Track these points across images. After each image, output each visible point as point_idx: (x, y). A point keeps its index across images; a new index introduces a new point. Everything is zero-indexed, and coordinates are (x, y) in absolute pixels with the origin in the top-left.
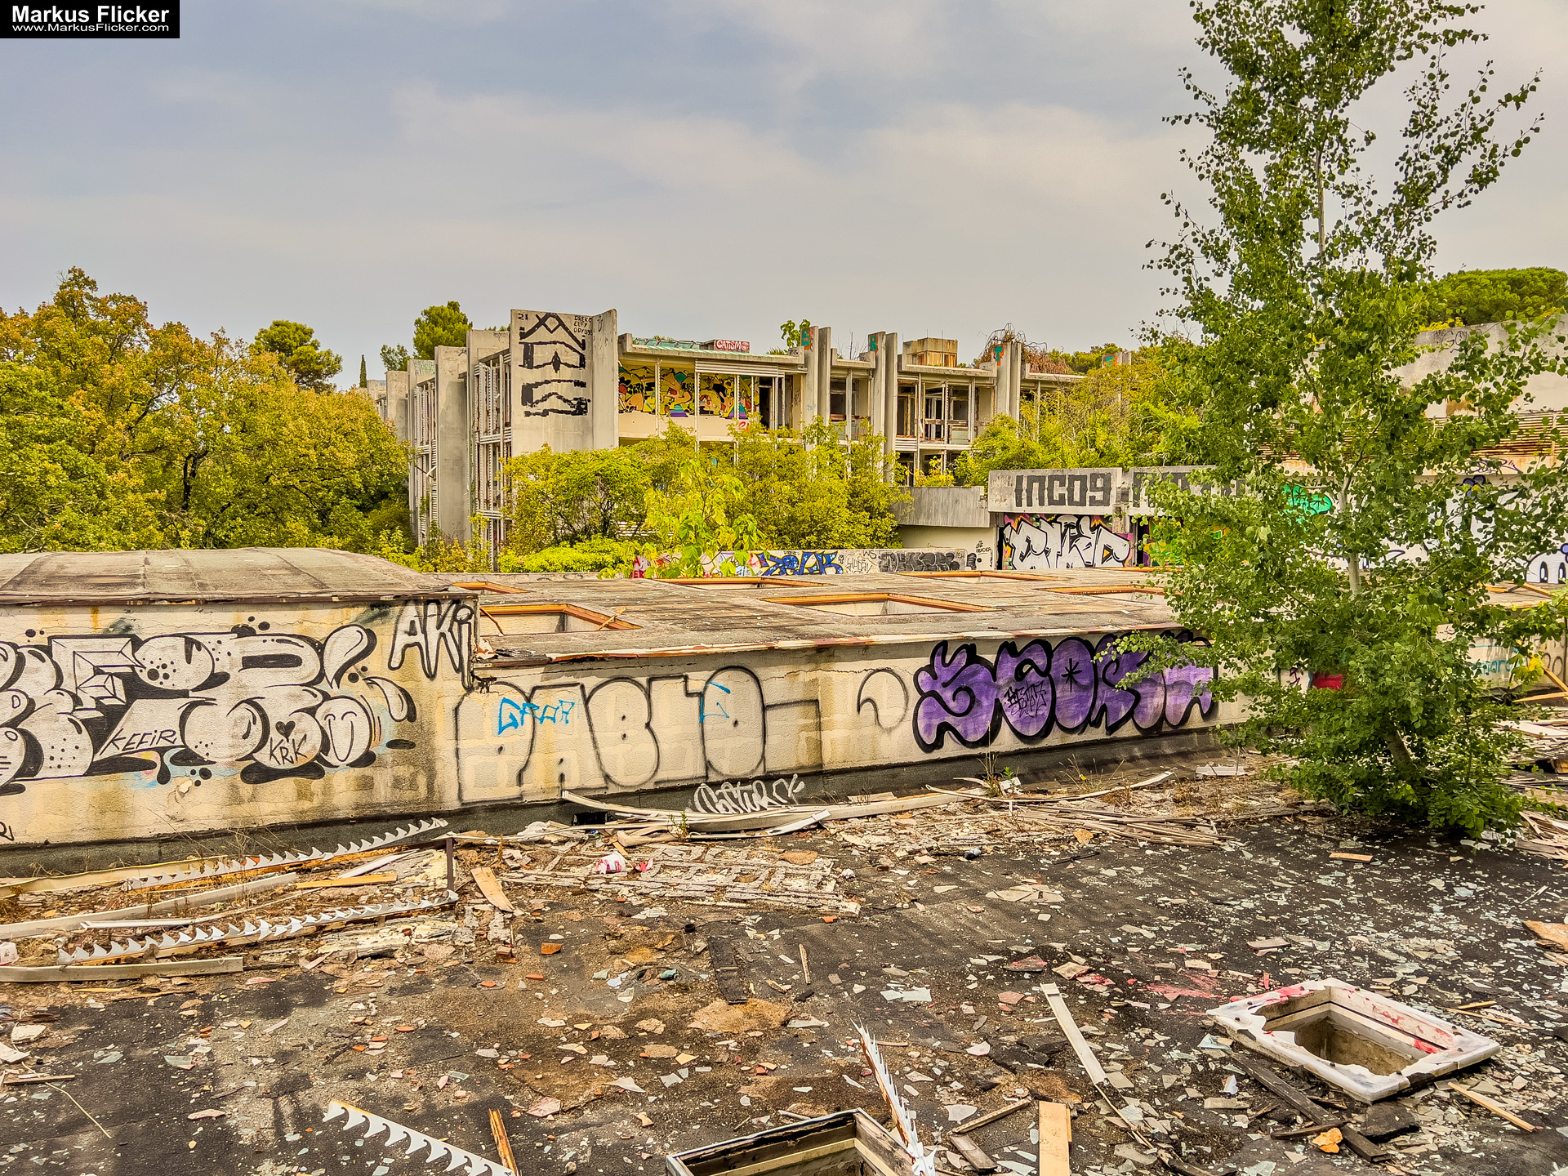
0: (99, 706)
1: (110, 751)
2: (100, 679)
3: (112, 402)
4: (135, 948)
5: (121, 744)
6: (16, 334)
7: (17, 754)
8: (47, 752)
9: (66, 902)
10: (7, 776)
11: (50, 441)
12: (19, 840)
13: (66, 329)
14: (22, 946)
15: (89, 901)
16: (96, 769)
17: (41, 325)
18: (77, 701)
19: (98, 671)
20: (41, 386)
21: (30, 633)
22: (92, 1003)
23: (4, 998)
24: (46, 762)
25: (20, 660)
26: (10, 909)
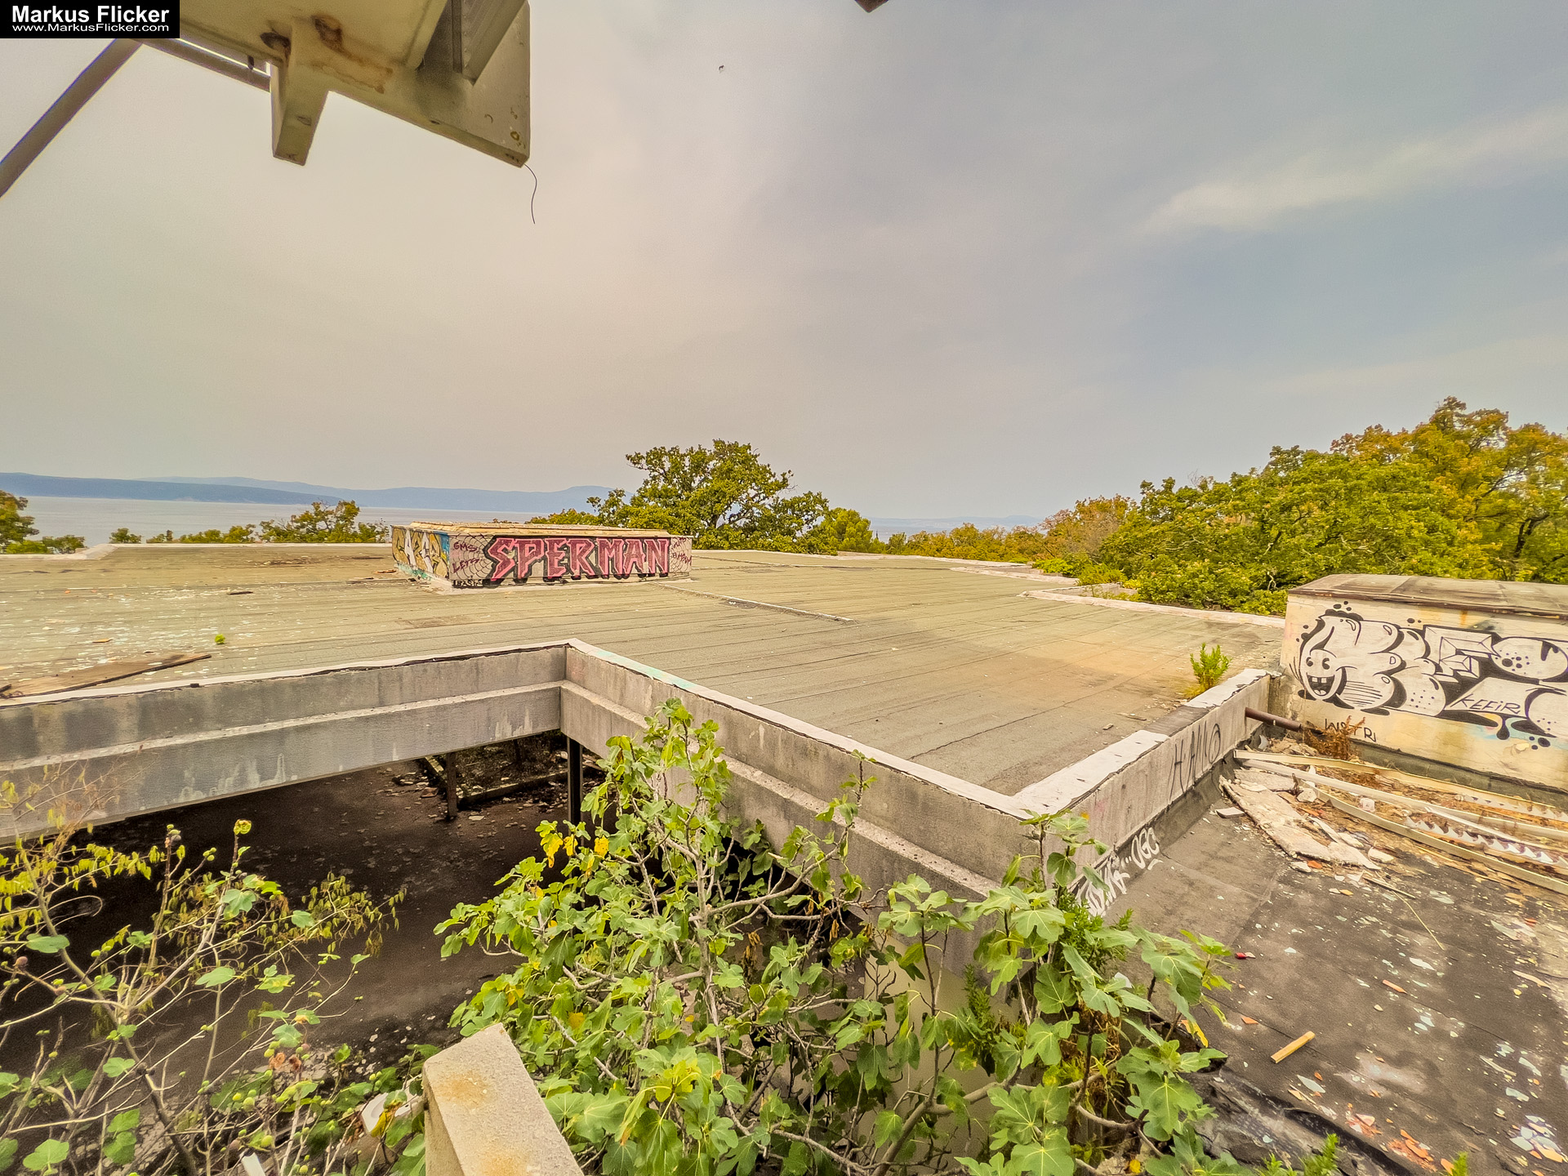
0: (1456, 674)
1: (1458, 706)
2: (1460, 658)
3: (1465, 484)
4: (1467, 839)
5: (1469, 704)
6: (1397, 444)
7: (1387, 692)
8: (1409, 695)
9: (1410, 791)
10: (1377, 703)
11: (1416, 508)
12: (1378, 742)
13: (1435, 438)
14: (1379, 805)
15: (1430, 796)
16: (1444, 715)
17: (1418, 437)
18: (1438, 669)
19: (1459, 652)
20: (1415, 475)
21: (1411, 621)
22: (1428, 859)
23: (1363, 829)
24: (1408, 701)
25: (1400, 637)
26: (1370, 781)
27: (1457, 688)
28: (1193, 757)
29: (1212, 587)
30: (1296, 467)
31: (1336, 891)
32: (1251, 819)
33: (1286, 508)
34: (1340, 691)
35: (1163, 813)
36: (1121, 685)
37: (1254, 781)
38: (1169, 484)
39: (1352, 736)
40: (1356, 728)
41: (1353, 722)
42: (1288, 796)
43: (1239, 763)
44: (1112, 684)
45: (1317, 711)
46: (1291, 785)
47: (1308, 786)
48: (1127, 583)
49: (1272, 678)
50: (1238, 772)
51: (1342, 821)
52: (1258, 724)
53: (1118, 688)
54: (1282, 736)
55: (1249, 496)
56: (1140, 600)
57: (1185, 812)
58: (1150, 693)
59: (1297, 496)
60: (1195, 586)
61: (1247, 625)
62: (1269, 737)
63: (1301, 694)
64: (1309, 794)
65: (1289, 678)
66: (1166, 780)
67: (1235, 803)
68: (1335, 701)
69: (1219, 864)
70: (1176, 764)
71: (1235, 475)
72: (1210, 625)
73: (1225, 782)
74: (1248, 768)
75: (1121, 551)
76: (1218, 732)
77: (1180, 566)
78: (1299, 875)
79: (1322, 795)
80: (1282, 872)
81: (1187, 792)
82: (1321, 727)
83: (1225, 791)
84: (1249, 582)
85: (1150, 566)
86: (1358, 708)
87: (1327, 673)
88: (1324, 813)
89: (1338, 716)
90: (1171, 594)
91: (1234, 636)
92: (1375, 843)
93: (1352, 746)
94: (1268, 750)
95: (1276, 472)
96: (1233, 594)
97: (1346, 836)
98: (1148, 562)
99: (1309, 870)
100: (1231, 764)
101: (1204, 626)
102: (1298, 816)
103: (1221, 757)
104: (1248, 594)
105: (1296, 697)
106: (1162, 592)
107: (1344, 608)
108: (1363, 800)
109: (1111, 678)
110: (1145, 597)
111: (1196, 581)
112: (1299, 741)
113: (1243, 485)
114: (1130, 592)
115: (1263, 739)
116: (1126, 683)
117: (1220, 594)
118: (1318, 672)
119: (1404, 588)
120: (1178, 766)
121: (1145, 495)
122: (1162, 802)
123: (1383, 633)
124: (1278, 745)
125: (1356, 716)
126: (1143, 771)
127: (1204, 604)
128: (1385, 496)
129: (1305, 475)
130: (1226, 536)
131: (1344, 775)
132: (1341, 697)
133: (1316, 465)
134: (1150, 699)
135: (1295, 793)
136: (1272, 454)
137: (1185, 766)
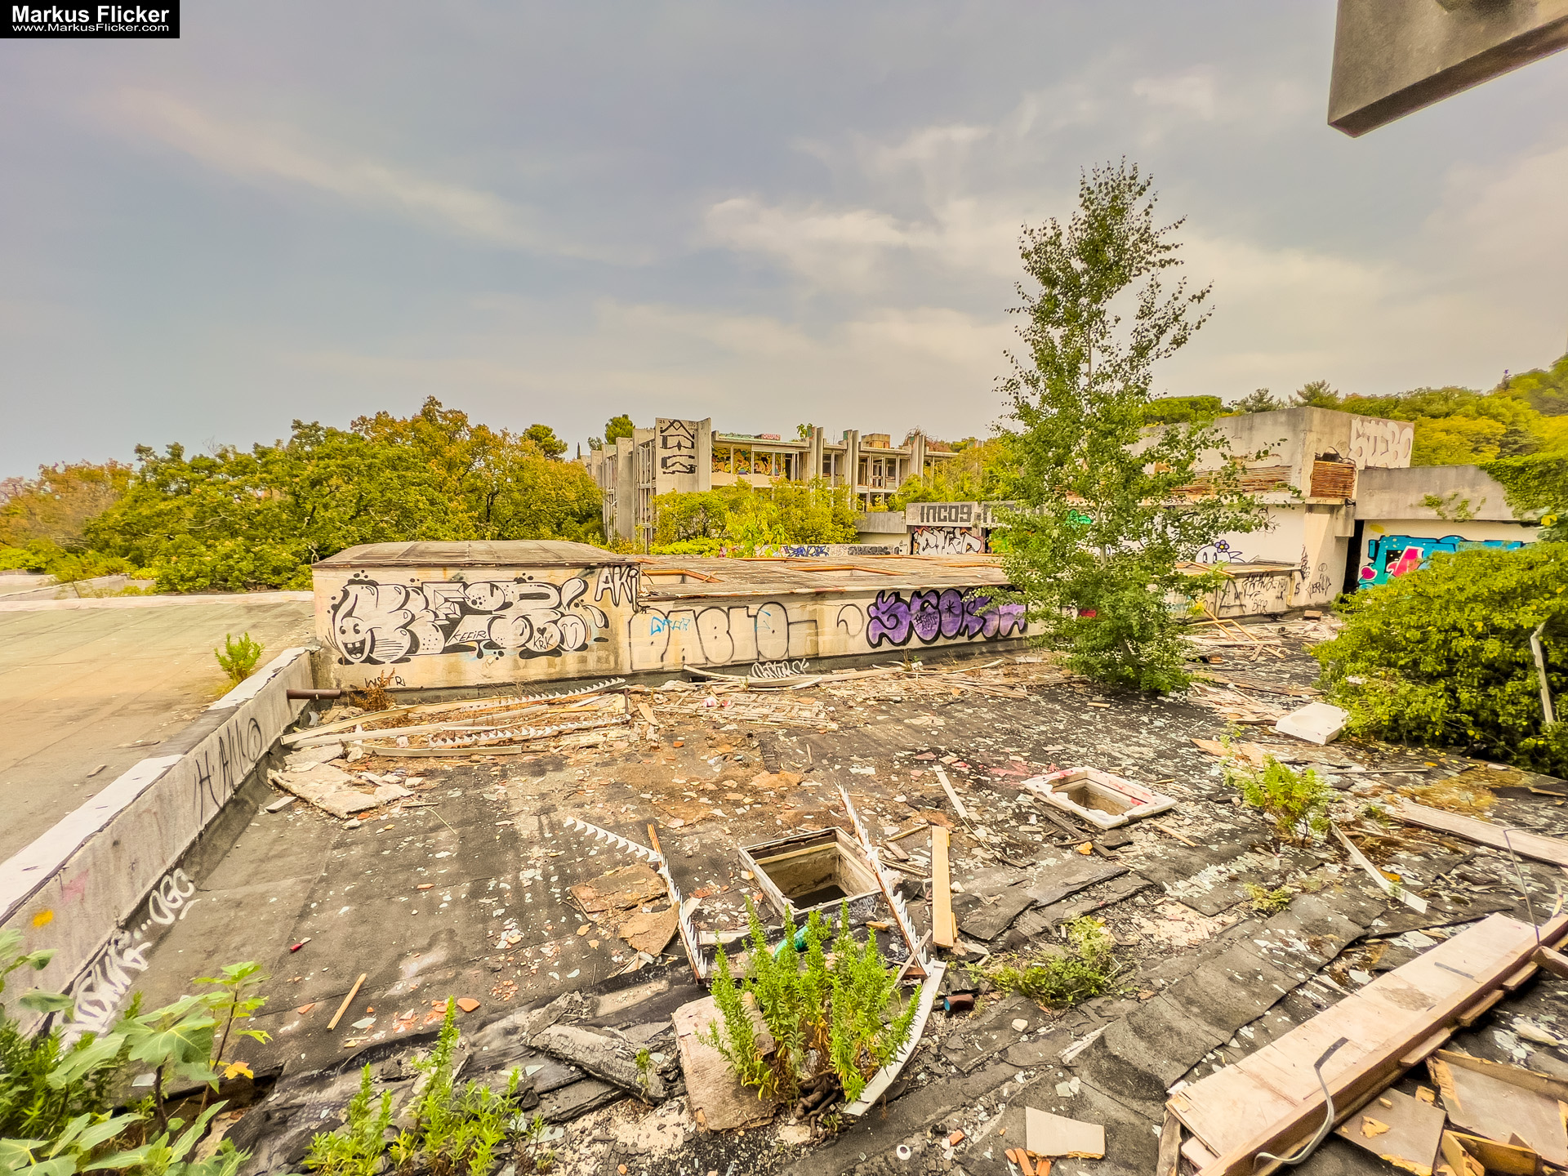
0: (447, 618)
1: (453, 641)
2: (448, 604)
3: (450, 466)
4: (467, 741)
5: (459, 638)
6: (401, 430)
7: (406, 642)
8: (421, 642)
9: (432, 717)
10: (401, 654)
11: (420, 485)
12: (408, 686)
13: (427, 428)
14: (411, 739)
15: (444, 717)
16: (446, 650)
17: (414, 425)
18: (436, 616)
19: (446, 600)
20: (414, 457)
21: (413, 580)
22: (446, 767)
23: (401, 764)
24: (421, 646)
25: (408, 594)
26: (404, 721)
27: (449, 629)
28: (225, 765)
29: (252, 568)
30: (319, 443)
31: (381, 830)
32: (304, 800)
33: (315, 483)
34: (371, 651)
35: (193, 844)
36: (124, 708)
37: (306, 760)
38: (176, 452)
39: (388, 687)
40: (389, 679)
41: (386, 675)
42: (338, 762)
43: (288, 749)
44: (108, 709)
45: (359, 674)
46: (339, 750)
47: (355, 746)
48: (137, 573)
49: (312, 653)
50: (288, 758)
51: (385, 765)
52: (304, 703)
53: (119, 713)
54: (330, 707)
55: (276, 469)
56: (157, 593)
57: (227, 827)
58: (168, 706)
59: (323, 471)
60: (231, 567)
61: (291, 602)
62: (318, 710)
63: (340, 661)
64: (356, 753)
65: (328, 650)
66: (189, 805)
67: (287, 791)
68: (370, 660)
69: (269, 866)
70: (201, 782)
71: (256, 446)
72: (249, 609)
73: (273, 774)
74: (299, 749)
75: (122, 533)
76: (257, 726)
77: (209, 547)
78: (351, 833)
79: (368, 749)
80: (335, 838)
81: (226, 805)
82: (362, 687)
83: (275, 783)
84: (291, 557)
85: (167, 549)
86: (388, 662)
87: (359, 637)
88: (370, 765)
89: (373, 673)
90: (202, 580)
91: (277, 616)
92: (410, 772)
93: (389, 695)
94: (320, 724)
95: (302, 446)
96: (277, 571)
97: (388, 777)
98: (165, 545)
99: (359, 823)
100: (279, 753)
101: (243, 612)
102: (347, 777)
103: (265, 750)
104: (293, 570)
105: (337, 666)
106: (191, 579)
107: (362, 577)
108: (400, 740)
109: (108, 702)
110: (167, 587)
111: (231, 562)
112: (346, 705)
113: (270, 457)
114: (142, 585)
115: (313, 715)
116: (133, 702)
117: (262, 573)
118: (352, 638)
119: (406, 554)
120: (206, 783)
121: (144, 463)
122: (187, 834)
123: (395, 594)
124: (327, 717)
125: (387, 668)
126: (148, 811)
127: (246, 586)
128: (395, 474)
129: (327, 451)
130: (259, 512)
131: (386, 724)
132: (374, 656)
133: (336, 443)
134: (167, 714)
135: (344, 756)
136: (294, 428)
137: (217, 779)
